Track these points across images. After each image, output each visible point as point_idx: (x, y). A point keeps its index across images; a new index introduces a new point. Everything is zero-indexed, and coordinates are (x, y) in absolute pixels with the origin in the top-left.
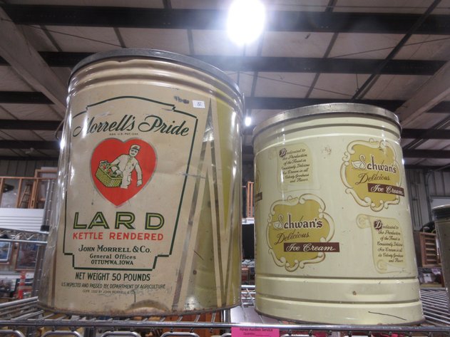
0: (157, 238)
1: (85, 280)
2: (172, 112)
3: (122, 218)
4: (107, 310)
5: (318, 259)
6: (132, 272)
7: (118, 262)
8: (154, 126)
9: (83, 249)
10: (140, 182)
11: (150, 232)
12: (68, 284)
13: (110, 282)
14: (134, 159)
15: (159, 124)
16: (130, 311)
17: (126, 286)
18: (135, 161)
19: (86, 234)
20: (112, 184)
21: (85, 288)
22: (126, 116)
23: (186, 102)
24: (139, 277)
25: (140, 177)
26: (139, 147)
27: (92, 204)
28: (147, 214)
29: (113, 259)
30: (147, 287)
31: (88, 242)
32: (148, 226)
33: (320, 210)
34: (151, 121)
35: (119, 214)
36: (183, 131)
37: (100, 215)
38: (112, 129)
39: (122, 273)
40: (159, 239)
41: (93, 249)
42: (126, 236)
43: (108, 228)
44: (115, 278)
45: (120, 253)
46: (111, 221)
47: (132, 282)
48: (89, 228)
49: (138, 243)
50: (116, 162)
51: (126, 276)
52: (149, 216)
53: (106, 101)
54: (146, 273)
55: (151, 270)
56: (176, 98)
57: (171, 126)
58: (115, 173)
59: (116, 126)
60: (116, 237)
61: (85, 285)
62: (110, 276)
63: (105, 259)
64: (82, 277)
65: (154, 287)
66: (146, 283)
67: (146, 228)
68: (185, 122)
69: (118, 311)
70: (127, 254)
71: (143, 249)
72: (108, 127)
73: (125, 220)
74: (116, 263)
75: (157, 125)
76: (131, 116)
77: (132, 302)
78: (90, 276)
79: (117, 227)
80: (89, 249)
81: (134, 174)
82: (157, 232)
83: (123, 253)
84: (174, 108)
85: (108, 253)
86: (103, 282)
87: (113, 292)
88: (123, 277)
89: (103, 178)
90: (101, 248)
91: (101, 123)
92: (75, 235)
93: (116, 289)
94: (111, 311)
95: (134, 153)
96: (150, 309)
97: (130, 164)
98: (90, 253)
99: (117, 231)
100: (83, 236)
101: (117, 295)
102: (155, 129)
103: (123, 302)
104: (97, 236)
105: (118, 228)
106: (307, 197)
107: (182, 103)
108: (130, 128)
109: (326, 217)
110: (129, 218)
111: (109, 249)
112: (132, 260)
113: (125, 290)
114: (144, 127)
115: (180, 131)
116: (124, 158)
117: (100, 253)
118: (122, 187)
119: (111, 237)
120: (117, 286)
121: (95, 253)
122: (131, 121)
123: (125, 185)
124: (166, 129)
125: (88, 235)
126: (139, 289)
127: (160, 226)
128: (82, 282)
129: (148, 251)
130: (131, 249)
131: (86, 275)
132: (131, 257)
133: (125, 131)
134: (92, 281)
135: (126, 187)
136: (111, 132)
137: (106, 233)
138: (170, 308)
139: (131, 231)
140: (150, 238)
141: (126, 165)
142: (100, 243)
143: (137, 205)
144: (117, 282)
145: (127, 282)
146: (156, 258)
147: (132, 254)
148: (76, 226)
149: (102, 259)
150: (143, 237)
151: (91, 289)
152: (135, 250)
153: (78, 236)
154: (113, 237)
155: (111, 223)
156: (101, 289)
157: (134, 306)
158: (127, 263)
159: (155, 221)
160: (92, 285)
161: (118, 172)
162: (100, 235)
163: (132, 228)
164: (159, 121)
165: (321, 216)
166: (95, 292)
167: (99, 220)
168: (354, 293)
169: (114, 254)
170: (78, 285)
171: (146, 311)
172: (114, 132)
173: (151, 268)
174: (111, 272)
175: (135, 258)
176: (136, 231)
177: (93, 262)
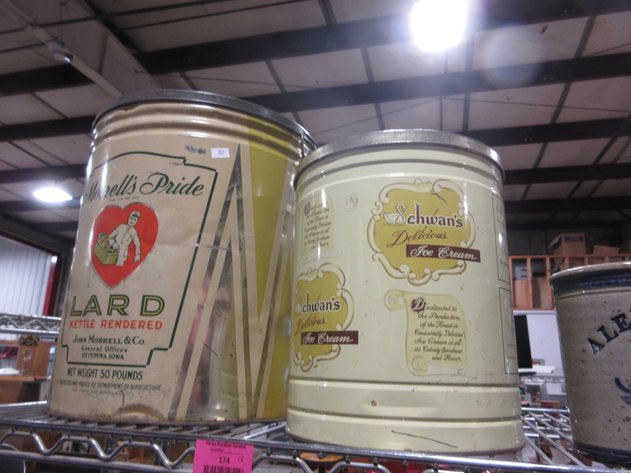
0: (153, 326)
1: (76, 377)
2: (183, 167)
3: (116, 302)
4: (93, 414)
5: (333, 354)
6: (122, 369)
7: (108, 356)
8: (158, 185)
9: (76, 340)
10: (137, 258)
11: (147, 319)
12: (61, 382)
13: (97, 379)
14: (133, 229)
15: (165, 183)
16: (117, 417)
17: (114, 386)
18: (133, 231)
19: (81, 322)
20: (108, 261)
21: (75, 387)
22: (127, 177)
23: (201, 151)
24: (130, 374)
25: (138, 251)
26: (139, 214)
27: (88, 285)
28: (144, 297)
29: (103, 352)
30: (139, 387)
31: (81, 332)
32: (144, 311)
33: (339, 286)
34: (155, 180)
35: (113, 297)
36: (195, 189)
37: (94, 299)
38: (112, 194)
39: (111, 369)
40: (156, 328)
41: (85, 340)
42: (118, 324)
43: (100, 314)
44: (104, 375)
45: (110, 345)
46: (104, 305)
47: (121, 381)
48: (84, 315)
49: (131, 333)
50: (112, 235)
51: (115, 373)
52: (145, 299)
54: (138, 370)
55: (144, 366)
56: (188, 148)
57: (179, 184)
58: (112, 247)
59: (117, 190)
60: (107, 326)
61: (75, 383)
62: (99, 373)
63: (95, 352)
64: (73, 373)
65: (146, 387)
66: (137, 382)
67: (142, 314)
68: (198, 178)
69: (104, 416)
70: (119, 346)
71: (137, 341)
72: (109, 192)
73: (120, 304)
74: (105, 356)
75: (163, 183)
76: (133, 176)
77: (120, 405)
78: (80, 373)
79: (109, 313)
80: (81, 340)
81: (132, 247)
82: (155, 319)
83: (113, 345)
84: (184, 162)
85: (98, 345)
86: (91, 380)
87: (101, 392)
88: (111, 374)
89: (101, 255)
90: (92, 339)
92: (71, 324)
93: (103, 389)
94: (97, 415)
95: (133, 221)
96: (140, 416)
97: (128, 236)
98: (82, 344)
99: (109, 318)
100: (78, 324)
101: (104, 396)
102: (159, 189)
103: (109, 405)
104: (90, 324)
105: (111, 314)
106: (325, 268)
107: (197, 153)
108: (131, 190)
109: (346, 295)
110: (122, 302)
111: (100, 341)
112: (123, 353)
113: (113, 390)
114: (147, 189)
115: (192, 190)
116: (122, 228)
117: (90, 345)
118: (117, 264)
119: (102, 325)
120: (105, 385)
121: (86, 344)
122: (132, 182)
123: (121, 262)
124: (173, 189)
125: (83, 324)
126: (129, 390)
127: (158, 312)
128: (73, 379)
129: (142, 342)
130: (122, 341)
131: (76, 371)
132: (122, 350)
134: (81, 379)
135: (122, 265)
137: (98, 319)
138: (166, 416)
139: (124, 318)
140: (146, 326)
141: (124, 237)
142: (91, 332)
143: (133, 286)
144: (105, 381)
145: (115, 380)
146: (152, 351)
147: (124, 346)
148: (73, 312)
149: (92, 352)
150: (137, 326)
151: (80, 388)
152: (127, 340)
153: (74, 324)
155: (104, 308)
156: (88, 389)
157: (122, 410)
158: (118, 357)
159: (153, 306)
160: (81, 384)
161: (115, 246)
162: (92, 324)
163: (125, 314)
164: (165, 179)
165: (339, 294)
166: (82, 391)
167: (93, 305)
168: (374, 403)
169: (104, 345)
170: (69, 383)
171: (136, 417)
172: (115, 197)
173: (145, 363)
174: (100, 368)
175: (126, 351)
176: (129, 318)
177: (84, 355)
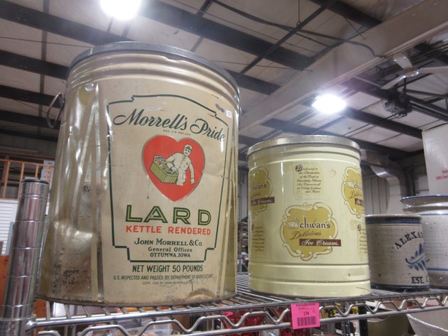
0: (206, 233)
1: (145, 273)
2: (214, 118)
3: (179, 213)
4: (170, 300)
5: (328, 251)
6: (190, 264)
7: (177, 255)
8: (202, 129)
9: (139, 242)
10: (193, 181)
11: (202, 227)
12: (123, 278)
13: (170, 273)
14: (188, 158)
15: (207, 129)
16: (188, 299)
17: (185, 277)
18: (188, 160)
19: (142, 227)
20: (168, 180)
21: (145, 281)
22: (179, 115)
23: (223, 111)
24: (195, 268)
25: (193, 176)
26: (191, 148)
27: (148, 198)
28: (199, 211)
29: (172, 251)
30: (200, 277)
31: (144, 236)
32: (200, 222)
33: (329, 216)
34: (200, 124)
35: (176, 210)
37: (156, 209)
38: (165, 125)
39: (182, 265)
40: (208, 234)
41: (152, 242)
42: (183, 230)
43: (166, 222)
44: (175, 269)
45: (178, 247)
46: (169, 217)
47: (190, 273)
48: (145, 221)
49: (194, 238)
50: (171, 159)
51: (185, 268)
52: (201, 212)
53: (156, 96)
54: (200, 264)
55: (203, 262)
56: (217, 105)
57: (214, 131)
58: (171, 169)
59: (170, 124)
60: (174, 231)
61: (145, 278)
62: (171, 268)
63: (165, 252)
64: (140, 270)
65: (205, 277)
66: (200, 273)
67: (199, 224)
68: (222, 129)
69: (180, 300)
70: (185, 247)
71: (197, 243)
72: (161, 123)
73: (181, 215)
74: (175, 255)
75: (205, 129)
76: (184, 116)
77: (190, 291)
78: (149, 269)
79: (175, 222)
80: (146, 242)
81: (188, 172)
82: (206, 227)
83: (181, 247)
84: (216, 115)
85: (167, 247)
86: (164, 274)
87: (174, 283)
88: (182, 268)
89: (159, 174)
90: (160, 241)
91: (152, 118)
92: (128, 228)
93: (177, 280)
94: (173, 301)
95: (188, 153)
96: (202, 297)
97: (184, 163)
98: (149, 246)
99: (175, 226)
100: (139, 229)
101: (178, 285)
102: (203, 132)
103: (183, 292)
104: (155, 229)
105: (176, 223)
106: (319, 205)
107: (221, 111)
108: (183, 127)
109: (333, 220)
110: (185, 214)
111: (169, 243)
112: (189, 252)
113: (184, 280)
114: (196, 129)
115: (220, 137)
116: (178, 157)
117: (159, 246)
118: (178, 183)
119: (169, 231)
120: (177, 277)
121: (153, 246)
122: (183, 121)
123: (181, 182)
124: (211, 134)
125: (145, 229)
126: (195, 279)
127: (208, 223)
128: (141, 274)
130: (188, 243)
131: (145, 268)
132: (188, 250)
133: (178, 130)
134: (151, 274)
135: (182, 185)
136: (166, 129)
137: (165, 227)
138: (216, 294)
139: (187, 226)
140: (202, 232)
141: (180, 163)
142: (159, 236)
143: (191, 202)
144: (177, 274)
145: (186, 273)
146: (206, 250)
147: (189, 247)
148: (129, 218)
149: (162, 252)
150: (197, 232)
151: (152, 281)
152: (192, 243)
153: (132, 229)
154: (172, 231)
156: (162, 281)
157: (191, 294)
158: (186, 255)
159: (205, 218)
160: (153, 278)
161: (173, 169)
162: (158, 229)
163: (188, 223)
164: (206, 125)
165: (329, 220)
166: (155, 283)
167: (156, 214)
169: (173, 247)
170: (137, 278)
171: (199, 298)
172: (168, 129)
173: (203, 259)
174: (171, 264)
175: (191, 251)
176: (192, 226)
177: (152, 255)
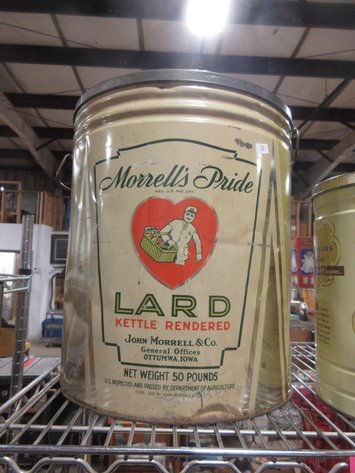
0: (222, 327)
1: (138, 379)
2: (234, 160)
3: (180, 303)
6: (197, 371)
7: (179, 359)
8: (213, 180)
9: (130, 340)
10: (199, 257)
11: (215, 320)
12: (114, 382)
14: (190, 225)
15: (220, 179)
16: (196, 418)
17: (190, 388)
18: (191, 228)
19: (133, 321)
20: (164, 257)
21: (139, 389)
22: (176, 167)
23: (249, 146)
24: (206, 376)
25: (199, 250)
26: (195, 210)
27: (139, 283)
28: (211, 297)
29: (172, 354)
30: (215, 388)
31: (137, 332)
32: (212, 313)
34: (209, 173)
35: (176, 298)
36: (246, 187)
37: (150, 297)
38: (158, 184)
39: (185, 372)
40: (225, 329)
41: (145, 341)
42: (187, 326)
43: (163, 315)
44: (177, 378)
45: (180, 348)
46: (166, 307)
47: (197, 383)
48: (137, 313)
49: (202, 335)
50: (166, 229)
51: (190, 376)
52: (212, 300)
53: (145, 145)
54: (213, 371)
55: (218, 367)
56: (237, 141)
57: (233, 180)
58: (167, 244)
59: (164, 180)
60: (173, 327)
61: (138, 385)
62: (170, 376)
63: (162, 354)
64: (132, 375)
65: (222, 388)
66: (213, 383)
67: (210, 316)
68: (248, 174)
69: (183, 418)
70: (189, 348)
71: (208, 342)
72: (153, 181)
73: (184, 306)
74: (175, 359)
75: (217, 178)
76: (183, 167)
77: (199, 407)
78: (143, 375)
79: (174, 315)
80: (138, 341)
81: (192, 246)
82: (223, 319)
83: (183, 347)
84: (236, 155)
85: (165, 347)
86: (161, 383)
87: (175, 395)
88: (185, 377)
89: (152, 251)
90: (156, 340)
91: (142, 176)
92: (118, 322)
93: (179, 392)
94: (175, 418)
95: (190, 218)
96: (218, 414)
97: (186, 232)
98: (142, 345)
99: (174, 320)
100: (130, 323)
101: (181, 399)
102: (214, 184)
103: (188, 406)
104: (148, 325)
105: (176, 316)
107: (245, 148)
108: (183, 183)
110: (189, 303)
111: (167, 342)
112: (196, 355)
113: (189, 392)
114: (201, 182)
115: (244, 187)
116: (177, 225)
117: (154, 346)
118: (177, 262)
119: (167, 326)
120: (180, 388)
121: (149, 345)
122: (183, 174)
123: (181, 260)
124: (227, 185)
125: (137, 323)
126: (206, 391)
127: (226, 312)
128: (133, 380)
129: (213, 344)
130: (193, 343)
131: (138, 373)
132: (194, 352)
133: (176, 188)
134: (145, 381)
135: (183, 263)
136: (157, 189)
137: (161, 321)
138: (241, 411)
139: (192, 319)
140: (215, 327)
141: (180, 234)
142: (153, 333)
143: (196, 287)
144: (178, 383)
145: (192, 383)
146: (223, 352)
147: (195, 348)
148: (118, 310)
149: (158, 354)
150: (207, 327)
151: (146, 390)
152: (199, 343)
153: (122, 322)
154: (170, 327)
156: (159, 391)
157: (201, 411)
158: (191, 359)
159: (220, 306)
160: (148, 386)
161: (170, 242)
162: (152, 325)
163: (194, 316)
164: (219, 174)
166: (150, 394)
167: (149, 304)
169: (172, 348)
170: (129, 384)
171: (214, 416)
172: (161, 188)
173: (218, 364)
174: (171, 371)
175: (199, 353)
176: (198, 320)
177: (146, 357)
